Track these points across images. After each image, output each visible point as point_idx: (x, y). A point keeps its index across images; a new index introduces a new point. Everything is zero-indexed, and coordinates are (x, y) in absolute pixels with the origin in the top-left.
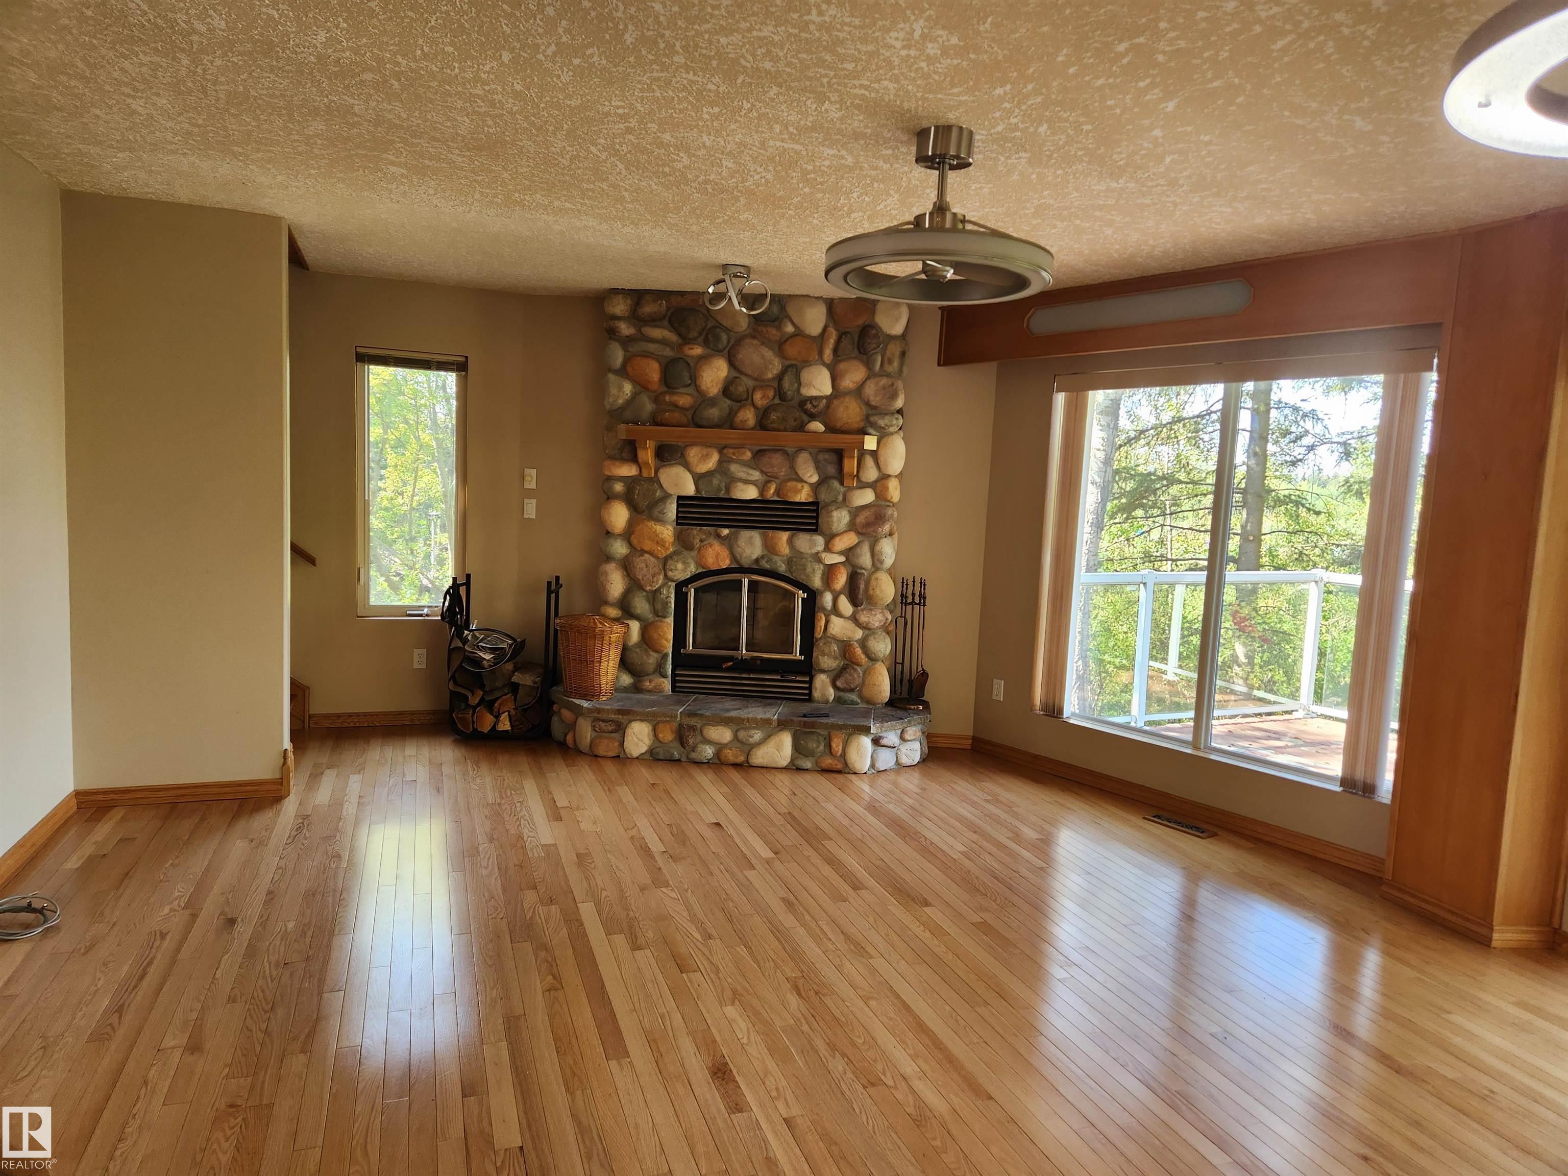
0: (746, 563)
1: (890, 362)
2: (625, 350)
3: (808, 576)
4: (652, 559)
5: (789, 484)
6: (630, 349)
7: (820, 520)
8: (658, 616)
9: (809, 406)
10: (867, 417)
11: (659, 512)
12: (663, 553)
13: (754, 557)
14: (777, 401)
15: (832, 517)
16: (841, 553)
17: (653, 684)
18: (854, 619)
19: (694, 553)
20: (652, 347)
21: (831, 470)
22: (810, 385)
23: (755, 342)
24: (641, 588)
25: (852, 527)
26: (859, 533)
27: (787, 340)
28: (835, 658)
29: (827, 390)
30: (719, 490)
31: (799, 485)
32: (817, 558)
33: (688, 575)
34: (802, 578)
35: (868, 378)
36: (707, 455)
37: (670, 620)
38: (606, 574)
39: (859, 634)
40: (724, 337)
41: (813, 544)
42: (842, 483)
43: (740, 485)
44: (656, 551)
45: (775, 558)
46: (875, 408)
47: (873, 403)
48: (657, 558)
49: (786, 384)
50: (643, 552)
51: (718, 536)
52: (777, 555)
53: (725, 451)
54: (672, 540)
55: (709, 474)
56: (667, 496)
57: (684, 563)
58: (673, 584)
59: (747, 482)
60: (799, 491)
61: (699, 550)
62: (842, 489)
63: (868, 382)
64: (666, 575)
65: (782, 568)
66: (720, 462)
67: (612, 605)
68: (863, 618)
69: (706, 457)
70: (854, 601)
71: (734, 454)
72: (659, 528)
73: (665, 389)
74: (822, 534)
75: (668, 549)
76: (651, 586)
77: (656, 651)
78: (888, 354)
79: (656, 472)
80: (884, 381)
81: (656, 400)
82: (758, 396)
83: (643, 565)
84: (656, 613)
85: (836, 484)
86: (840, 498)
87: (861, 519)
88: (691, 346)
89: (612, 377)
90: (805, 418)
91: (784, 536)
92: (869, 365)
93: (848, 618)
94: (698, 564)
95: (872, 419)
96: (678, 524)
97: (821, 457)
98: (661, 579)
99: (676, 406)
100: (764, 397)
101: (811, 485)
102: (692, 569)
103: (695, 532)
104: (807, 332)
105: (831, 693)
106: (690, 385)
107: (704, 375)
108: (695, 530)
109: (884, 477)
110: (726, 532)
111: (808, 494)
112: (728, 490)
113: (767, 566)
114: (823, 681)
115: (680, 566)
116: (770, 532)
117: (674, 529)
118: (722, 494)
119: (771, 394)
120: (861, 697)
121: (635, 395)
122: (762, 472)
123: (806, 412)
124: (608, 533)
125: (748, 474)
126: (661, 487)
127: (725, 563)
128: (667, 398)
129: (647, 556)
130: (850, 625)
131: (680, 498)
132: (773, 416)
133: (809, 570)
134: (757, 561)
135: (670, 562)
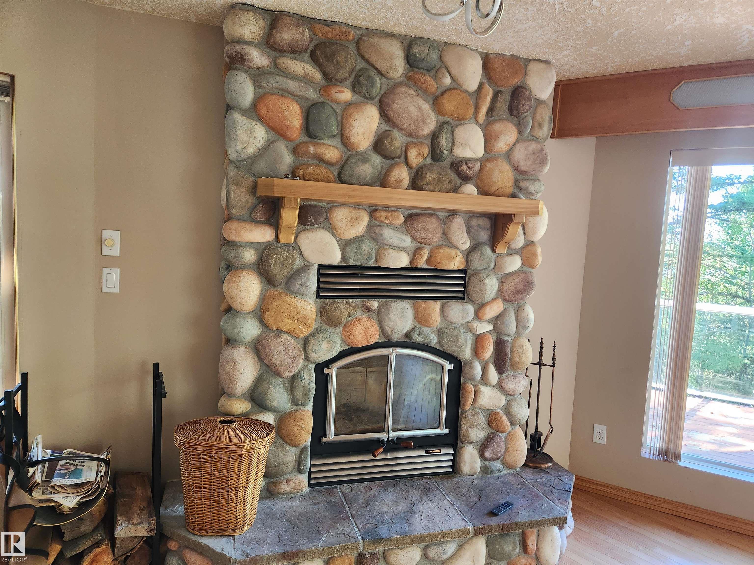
0: (396, 337)
1: (540, 125)
2: (257, 84)
3: (460, 348)
4: (290, 339)
5: (442, 251)
6: (264, 84)
7: (470, 289)
8: (297, 405)
9: (464, 168)
10: (516, 183)
11: (302, 285)
12: (304, 332)
13: (405, 331)
14: (429, 161)
15: (484, 285)
16: (489, 321)
17: (292, 485)
18: (500, 387)
19: (339, 330)
20: (292, 85)
21: (484, 236)
22: (464, 145)
24: (278, 374)
25: (500, 293)
26: (505, 300)
27: (443, 93)
28: (483, 429)
29: (480, 152)
30: (369, 258)
31: (453, 252)
32: (468, 327)
33: (334, 354)
34: (452, 349)
35: (517, 142)
36: (357, 218)
37: (309, 408)
38: (233, 361)
39: (503, 400)
41: (465, 311)
42: (493, 250)
43: (391, 252)
44: (296, 331)
45: (427, 330)
46: (525, 173)
47: (523, 168)
48: (297, 337)
49: (444, 141)
50: (279, 332)
51: (368, 309)
52: (428, 326)
53: (377, 214)
54: (314, 317)
55: (358, 239)
56: (306, 267)
57: (330, 342)
58: (312, 366)
59: (397, 248)
60: (451, 259)
61: (345, 326)
62: (493, 256)
63: (518, 146)
64: (307, 358)
65: (434, 341)
66: (370, 227)
67: (239, 398)
68: (510, 385)
69: (355, 221)
70: (500, 370)
71: (386, 217)
72: (299, 303)
73: (306, 139)
74: (471, 301)
75: (310, 327)
76: (290, 371)
77: (294, 445)
78: (538, 118)
79: (296, 237)
80: (533, 146)
81: (295, 151)
82: (413, 154)
83: (282, 348)
84: (294, 402)
85: (488, 250)
86: (492, 265)
87: (510, 286)
90: (458, 181)
91: (437, 305)
92: (520, 127)
93: (494, 387)
94: (344, 341)
95: (523, 184)
96: (318, 296)
97: (474, 222)
98: (301, 361)
99: (320, 159)
100: (419, 154)
101: (462, 251)
102: (339, 347)
103: (342, 306)
104: (465, 87)
105: (478, 464)
106: (334, 136)
107: (356, 124)
108: (342, 304)
109: (529, 244)
110: (375, 304)
111: (461, 262)
112: (378, 257)
113: (420, 340)
115: (324, 345)
116: (422, 303)
117: (315, 302)
118: (371, 263)
119: (426, 151)
120: (503, 463)
121: (269, 145)
122: (413, 238)
123: (460, 174)
124: (229, 309)
125: (401, 240)
126: (301, 254)
127: (375, 338)
128: (312, 149)
129: (285, 337)
130: (496, 393)
131: (321, 267)
132: (429, 177)
133: (462, 341)
134: (408, 335)
135: (312, 342)
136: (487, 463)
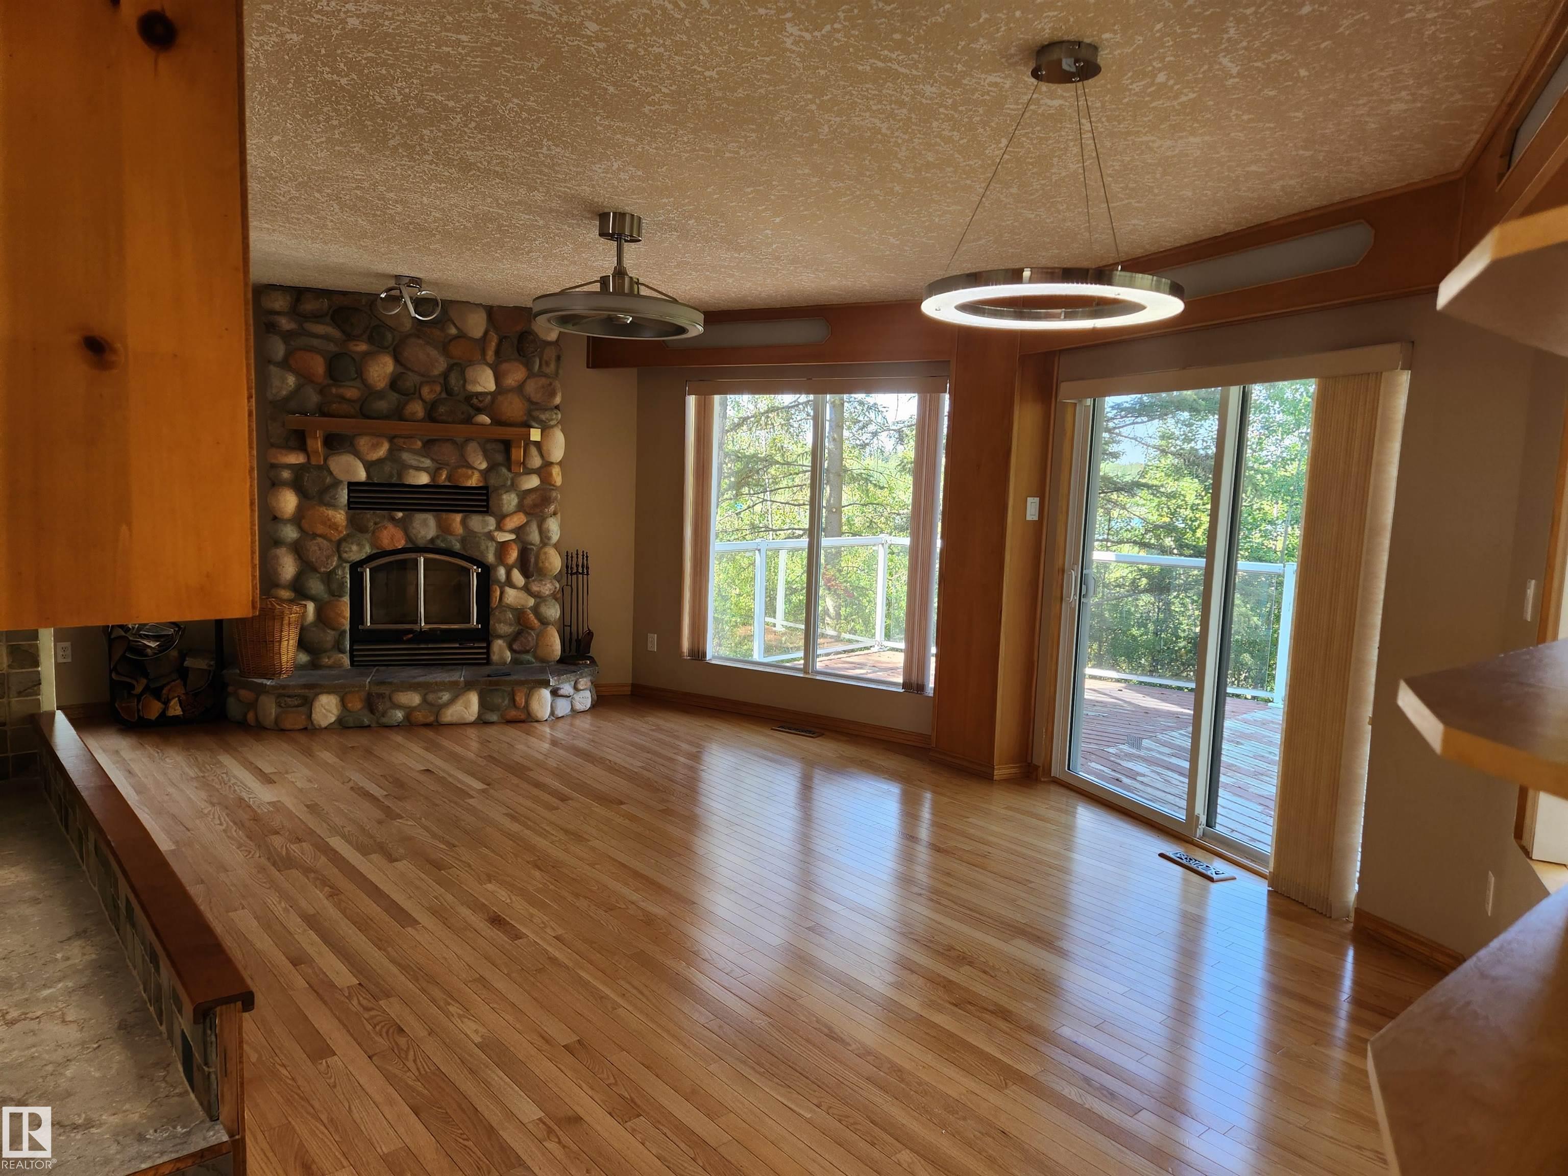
0: (421, 543)
1: (547, 364)
2: (286, 343)
3: (482, 553)
4: (325, 542)
5: (459, 470)
6: (292, 343)
7: (491, 503)
8: (334, 596)
9: (475, 401)
10: (529, 413)
11: (331, 498)
12: (336, 536)
13: (429, 536)
14: (444, 395)
15: (502, 500)
16: (511, 531)
17: (332, 660)
18: (526, 589)
19: (368, 536)
20: (315, 342)
21: (499, 458)
22: (475, 382)
23: (421, 341)
24: (315, 570)
25: (521, 508)
26: (527, 514)
27: (451, 341)
28: (511, 625)
29: (491, 386)
30: (391, 476)
31: (470, 472)
32: (490, 536)
33: (363, 556)
34: (475, 554)
35: (528, 377)
36: (377, 444)
37: (347, 599)
38: (277, 557)
39: (531, 602)
40: (389, 336)
41: (486, 524)
42: (510, 470)
43: (412, 472)
44: (329, 535)
45: (450, 538)
46: (537, 403)
47: (534, 400)
48: (330, 541)
49: (453, 380)
50: (315, 536)
51: (393, 519)
52: (451, 534)
53: (396, 440)
54: (344, 523)
55: (380, 461)
56: (337, 483)
57: (358, 545)
58: (347, 566)
59: (418, 469)
60: (470, 477)
61: (374, 532)
62: (510, 475)
63: (529, 381)
64: (340, 557)
65: (457, 546)
66: (390, 451)
67: (284, 587)
68: (535, 588)
69: (375, 446)
70: (526, 574)
71: (404, 443)
72: (331, 513)
73: (331, 382)
74: (492, 514)
75: (341, 532)
76: (325, 567)
77: (333, 629)
78: (545, 357)
79: (325, 460)
80: (543, 381)
81: (322, 391)
82: (425, 391)
83: (317, 548)
84: (332, 593)
85: (504, 470)
86: (509, 483)
87: (528, 501)
88: (355, 343)
89: (273, 369)
90: (472, 412)
91: (458, 517)
92: (528, 365)
93: (521, 589)
94: (373, 545)
95: (536, 413)
96: (350, 508)
97: (489, 446)
98: (335, 561)
99: (342, 398)
100: (431, 391)
101: (480, 471)
102: (368, 550)
103: (369, 516)
104: (470, 335)
105: (508, 655)
106: (356, 378)
107: (371, 370)
108: (369, 514)
109: (547, 464)
110: (400, 515)
111: (478, 480)
112: (400, 475)
113: (443, 545)
114: (500, 646)
115: (355, 548)
116: (444, 515)
117: (346, 513)
118: (394, 480)
119: (438, 388)
120: (536, 657)
121: (299, 388)
122: (432, 460)
123: (472, 406)
124: (275, 518)
125: (419, 461)
126: (331, 473)
127: (401, 544)
128: (334, 390)
129: (320, 540)
130: (523, 595)
131: (350, 484)
132: (442, 409)
133: (483, 547)
134: (432, 540)
135: (344, 544)
136: (518, 656)
